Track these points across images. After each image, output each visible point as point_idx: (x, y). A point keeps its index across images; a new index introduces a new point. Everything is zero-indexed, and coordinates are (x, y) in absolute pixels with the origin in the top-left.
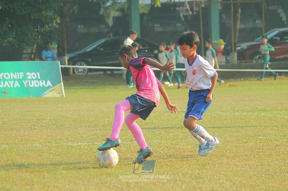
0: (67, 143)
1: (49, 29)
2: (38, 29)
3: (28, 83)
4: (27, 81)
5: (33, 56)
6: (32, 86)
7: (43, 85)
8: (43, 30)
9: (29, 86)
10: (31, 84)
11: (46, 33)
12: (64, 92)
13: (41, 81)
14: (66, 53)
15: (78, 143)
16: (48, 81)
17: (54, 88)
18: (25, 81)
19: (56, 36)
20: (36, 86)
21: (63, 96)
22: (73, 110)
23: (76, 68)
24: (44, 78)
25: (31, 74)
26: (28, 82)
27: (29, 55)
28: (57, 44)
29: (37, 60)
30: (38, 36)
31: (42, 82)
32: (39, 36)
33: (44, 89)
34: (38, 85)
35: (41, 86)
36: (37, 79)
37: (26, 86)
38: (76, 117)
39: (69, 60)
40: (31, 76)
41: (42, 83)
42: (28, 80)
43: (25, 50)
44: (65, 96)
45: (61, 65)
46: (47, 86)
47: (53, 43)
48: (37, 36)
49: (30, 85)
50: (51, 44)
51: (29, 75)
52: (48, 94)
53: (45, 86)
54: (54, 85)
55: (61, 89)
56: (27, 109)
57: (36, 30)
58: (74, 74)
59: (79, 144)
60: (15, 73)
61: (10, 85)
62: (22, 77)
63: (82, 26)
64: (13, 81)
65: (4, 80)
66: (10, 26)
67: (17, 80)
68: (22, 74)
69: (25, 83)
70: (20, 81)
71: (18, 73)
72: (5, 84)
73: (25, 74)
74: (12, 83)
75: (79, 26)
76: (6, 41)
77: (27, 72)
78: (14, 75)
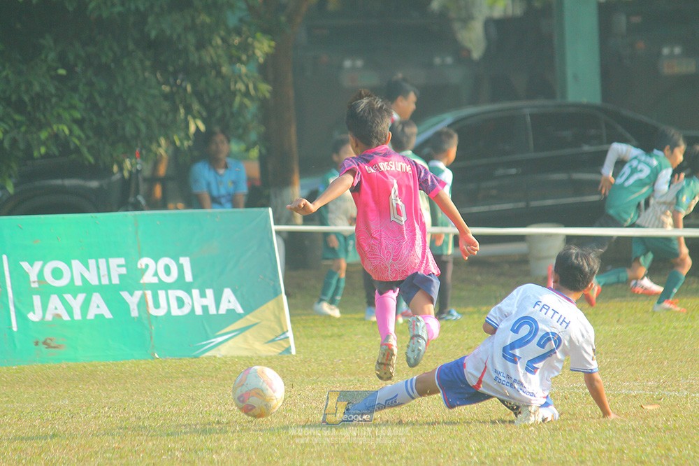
3: (143, 303)
4: (138, 293)
5: (158, 191)
6: (161, 312)
7: (205, 308)
9: (150, 315)
10: (157, 306)
12: (290, 334)
13: (195, 292)
14: (296, 177)
16: (228, 293)
17: (251, 318)
18: (132, 295)
20: (176, 312)
21: (288, 350)
24: (209, 277)
25: (156, 263)
26: (144, 297)
29: (177, 208)
31: (203, 295)
33: (209, 325)
34: (186, 310)
35: (199, 311)
36: (181, 284)
37: (135, 313)
40: (156, 274)
41: (201, 301)
42: (145, 287)
44: (297, 352)
45: (275, 224)
46: (222, 311)
49: (153, 311)
51: (147, 266)
52: (228, 347)
53: (212, 311)
54: (248, 309)
55: (280, 321)
60: (92, 262)
61: (70, 313)
62: (121, 276)
63: (359, 63)
64: (81, 297)
65: (45, 291)
66: (62, 72)
67: (101, 289)
68: (117, 266)
69: (133, 300)
70: (111, 294)
71: (102, 262)
72: (51, 306)
73: (130, 265)
74: (76, 303)
75: (348, 63)
76: (44, 135)
77: (141, 257)
78: (87, 267)
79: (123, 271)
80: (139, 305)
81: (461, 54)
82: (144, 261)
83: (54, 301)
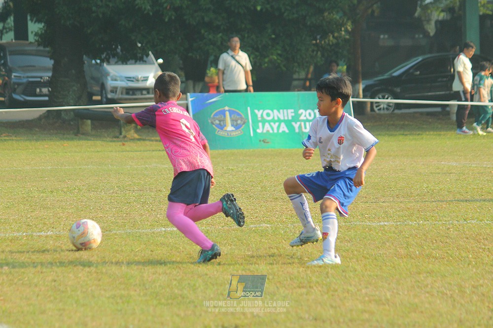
0: (362, 222)
1: (335, 41)
2: (316, 41)
3: (300, 126)
4: (299, 123)
5: (308, 84)
8: (325, 42)
9: (303, 132)
10: (305, 128)
11: (329, 47)
14: (361, 80)
15: (380, 222)
18: (296, 123)
19: (345, 53)
22: (371, 169)
23: (376, 103)
25: (306, 111)
26: (301, 124)
27: (302, 82)
28: (346, 64)
30: (317, 53)
32: (319, 53)
37: (297, 131)
38: (376, 180)
39: (364, 90)
40: (305, 116)
42: (301, 121)
43: (297, 74)
47: (341, 63)
48: (315, 53)
49: (304, 130)
50: (338, 65)
51: (302, 113)
56: (300, 168)
57: (314, 42)
58: (373, 113)
59: (382, 223)
60: (281, 111)
61: (273, 129)
62: (292, 117)
63: (386, 36)
64: (277, 124)
65: (264, 121)
66: (273, 36)
67: (284, 121)
68: (291, 113)
69: (296, 126)
70: (288, 123)
71: (285, 111)
72: (266, 127)
73: (296, 112)
74: (275, 126)
75: (382, 36)
76: (266, 60)
77: (300, 109)
78: (279, 112)
79: (293, 114)
80: (299, 128)
81: (426, 34)
82: (301, 111)
83: (267, 125)
